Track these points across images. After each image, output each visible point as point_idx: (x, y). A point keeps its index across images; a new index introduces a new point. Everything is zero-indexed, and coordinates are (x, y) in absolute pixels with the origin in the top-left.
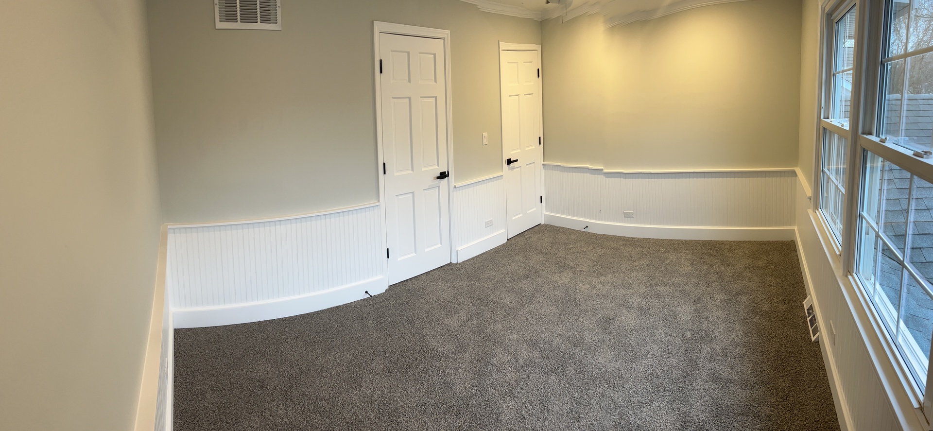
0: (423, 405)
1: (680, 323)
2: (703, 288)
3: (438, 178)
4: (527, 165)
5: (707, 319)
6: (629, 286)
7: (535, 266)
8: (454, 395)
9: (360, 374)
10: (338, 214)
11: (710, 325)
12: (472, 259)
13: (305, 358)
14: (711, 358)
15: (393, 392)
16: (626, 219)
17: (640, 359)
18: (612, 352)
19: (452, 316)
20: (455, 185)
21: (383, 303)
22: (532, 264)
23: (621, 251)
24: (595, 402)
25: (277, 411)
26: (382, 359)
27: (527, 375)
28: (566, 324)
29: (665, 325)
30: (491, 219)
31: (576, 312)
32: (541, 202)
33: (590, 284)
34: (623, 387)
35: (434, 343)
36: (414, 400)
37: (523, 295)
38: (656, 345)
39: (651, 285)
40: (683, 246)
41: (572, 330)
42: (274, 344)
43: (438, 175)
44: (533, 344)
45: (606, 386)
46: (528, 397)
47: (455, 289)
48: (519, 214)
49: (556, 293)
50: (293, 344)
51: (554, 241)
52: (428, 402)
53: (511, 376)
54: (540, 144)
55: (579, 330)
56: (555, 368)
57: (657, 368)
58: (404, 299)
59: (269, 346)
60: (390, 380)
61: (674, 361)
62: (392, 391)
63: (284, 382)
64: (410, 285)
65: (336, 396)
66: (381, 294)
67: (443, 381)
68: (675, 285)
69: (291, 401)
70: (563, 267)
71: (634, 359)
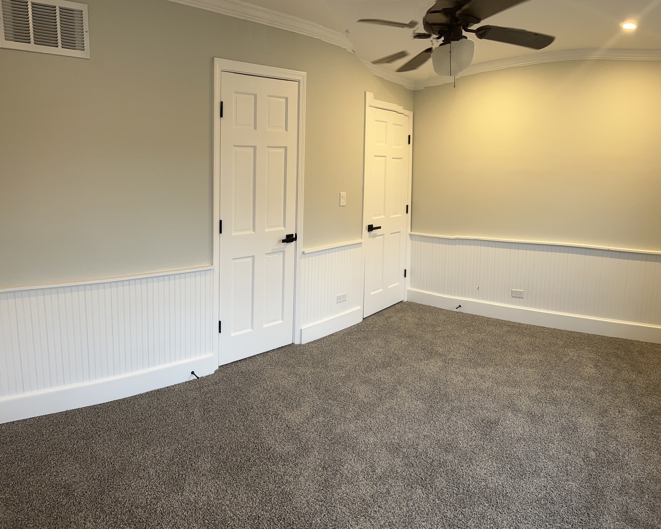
0: (256, 518)
1: (581, 438)
2: (610, 398)
3: (284, 241)
4: (391, 234)
5: (615, 438)
6: (516, 384)
7: (396, 352)
8: (294, 510)
9: (182, 475)
10: (162, 278)
11: (619, 447)
12: (318, 340)
13: (120, 455)
14: (622, 490)
15: (221, 499)
16: (514, 299)
17: (530, 476)
18: (494, 464)
19: (293, 410)
20: (303, 250)
21: (211, 387)
22: (393, 350)
23: (506, 340)
24: (473, 524)
25: (85, 524)
26: (208, 456)
27: (387, 489)
28: (435, 423)
29: (564, 439)
30: (345, 293)
31: (447, 408)
32: (405, 276)
33: (464, 375)
34: (509, 509)
35: (270, 441)
36: (246, 510)
37: (382, 387)
38: (551, 462)
39: (545, 386)
40: (586, 341)
41: (442, 432)
42: (83, 438)
43: (284, 238)
44: (394, 449)
45: (487, 505)
46: (388, 518)
47: (298, 376)
48: (380, 288)
49: (422, 385)
50: (106, 438)
51: (420, 322)
52: (262, 515)
53: (365, 489)
54: (407, 212)
55: (452, 431)
56: (422, 478)
57: (552, 491)
58: (237, 384)
59: (78, 441)
60: (218, 483)
61: (574, 485)
62: (219, 497)
63: (94, 487)
64: (243, 367)
65: (154, 502)
66: (210, 375)
67: (280, 490)
68: (576, 389)
69: (102, 510)
70: (431, 354)
71: (522, 475)
